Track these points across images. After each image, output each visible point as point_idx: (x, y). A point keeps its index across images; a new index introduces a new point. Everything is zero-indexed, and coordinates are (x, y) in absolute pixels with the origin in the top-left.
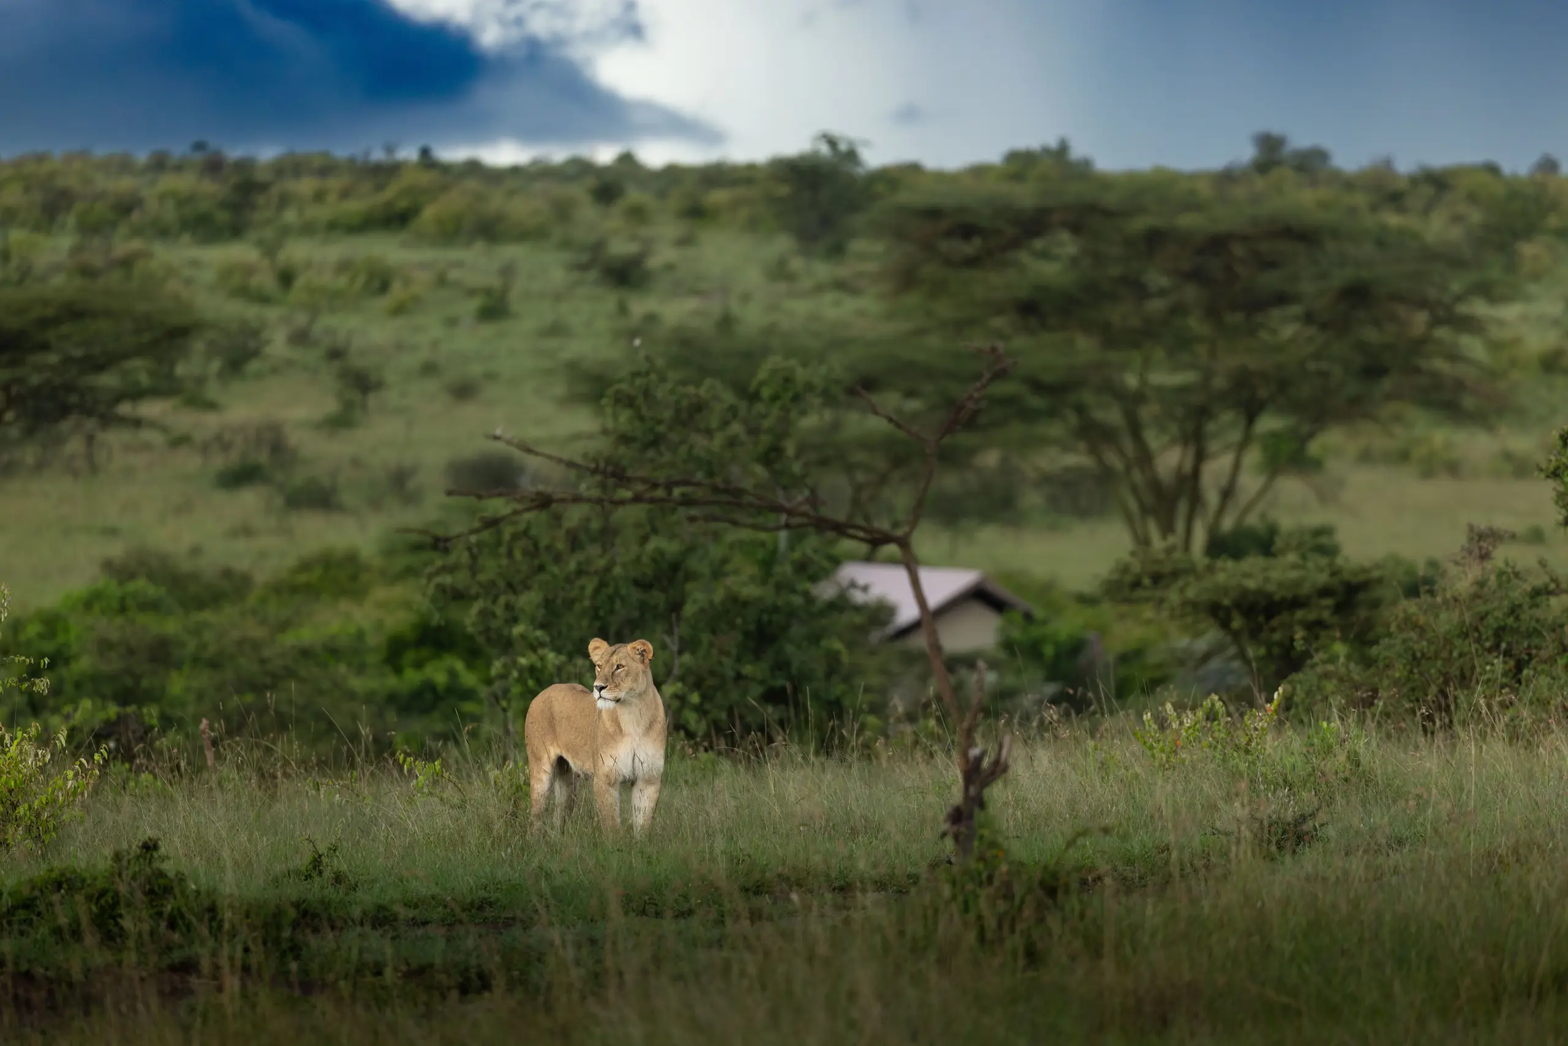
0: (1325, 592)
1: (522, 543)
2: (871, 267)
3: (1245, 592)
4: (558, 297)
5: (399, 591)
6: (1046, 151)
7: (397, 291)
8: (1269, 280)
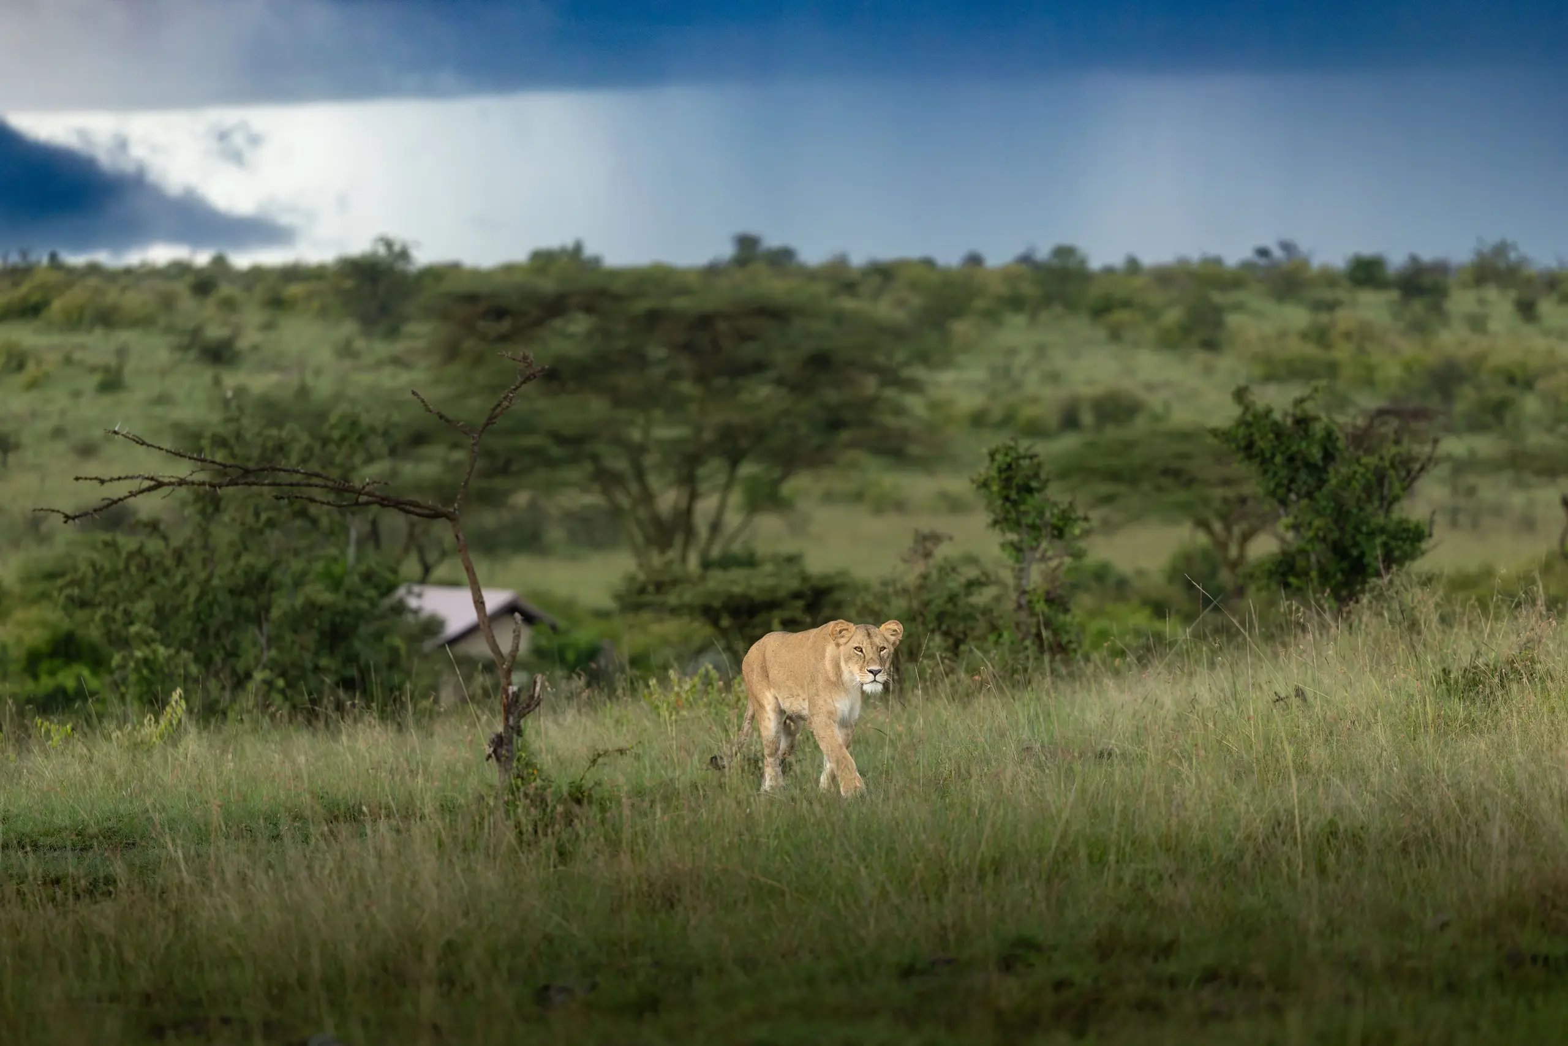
0: (797, 595)
1: (138, 560)
2: (421, 344)
3: (731, 597)
4: (164, 373)
5: (34, 613)
6: (563, 251)
7: (31, 368)
8: (749, 351)
